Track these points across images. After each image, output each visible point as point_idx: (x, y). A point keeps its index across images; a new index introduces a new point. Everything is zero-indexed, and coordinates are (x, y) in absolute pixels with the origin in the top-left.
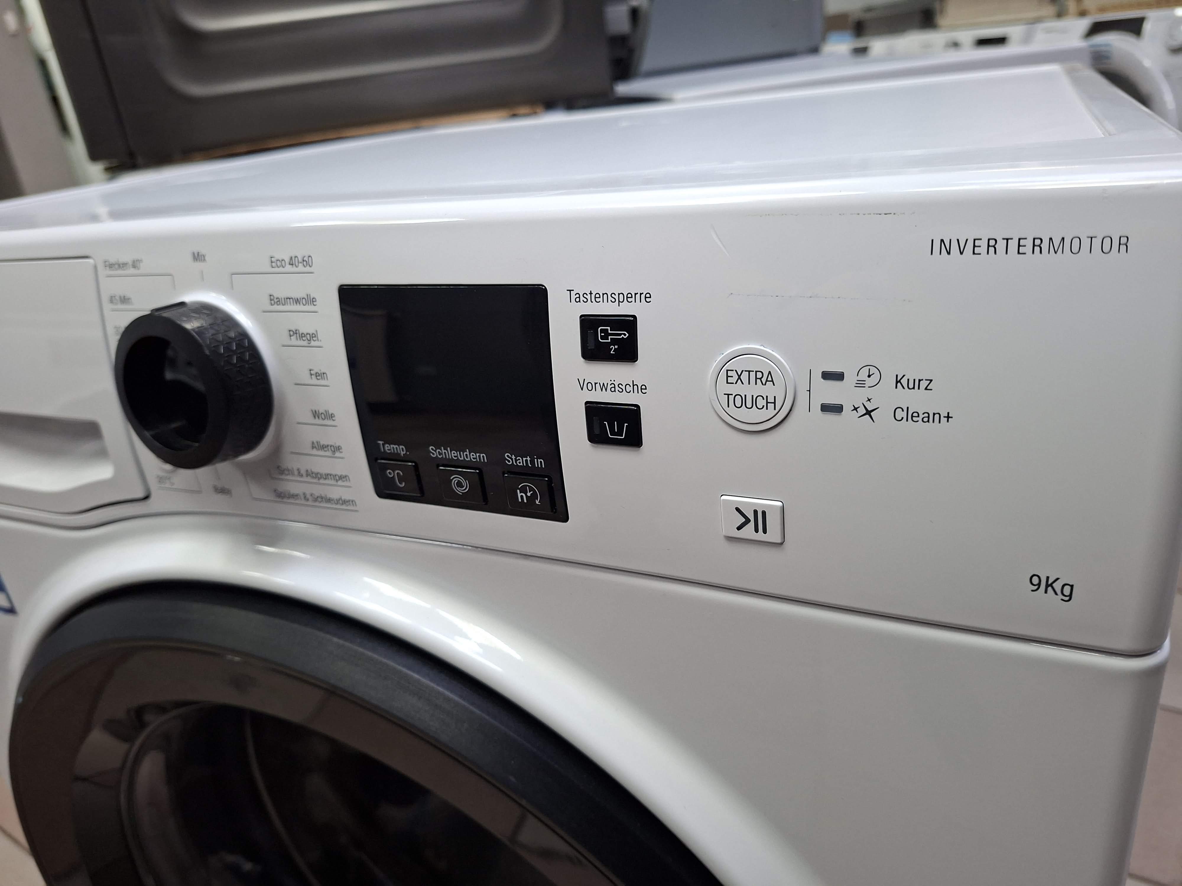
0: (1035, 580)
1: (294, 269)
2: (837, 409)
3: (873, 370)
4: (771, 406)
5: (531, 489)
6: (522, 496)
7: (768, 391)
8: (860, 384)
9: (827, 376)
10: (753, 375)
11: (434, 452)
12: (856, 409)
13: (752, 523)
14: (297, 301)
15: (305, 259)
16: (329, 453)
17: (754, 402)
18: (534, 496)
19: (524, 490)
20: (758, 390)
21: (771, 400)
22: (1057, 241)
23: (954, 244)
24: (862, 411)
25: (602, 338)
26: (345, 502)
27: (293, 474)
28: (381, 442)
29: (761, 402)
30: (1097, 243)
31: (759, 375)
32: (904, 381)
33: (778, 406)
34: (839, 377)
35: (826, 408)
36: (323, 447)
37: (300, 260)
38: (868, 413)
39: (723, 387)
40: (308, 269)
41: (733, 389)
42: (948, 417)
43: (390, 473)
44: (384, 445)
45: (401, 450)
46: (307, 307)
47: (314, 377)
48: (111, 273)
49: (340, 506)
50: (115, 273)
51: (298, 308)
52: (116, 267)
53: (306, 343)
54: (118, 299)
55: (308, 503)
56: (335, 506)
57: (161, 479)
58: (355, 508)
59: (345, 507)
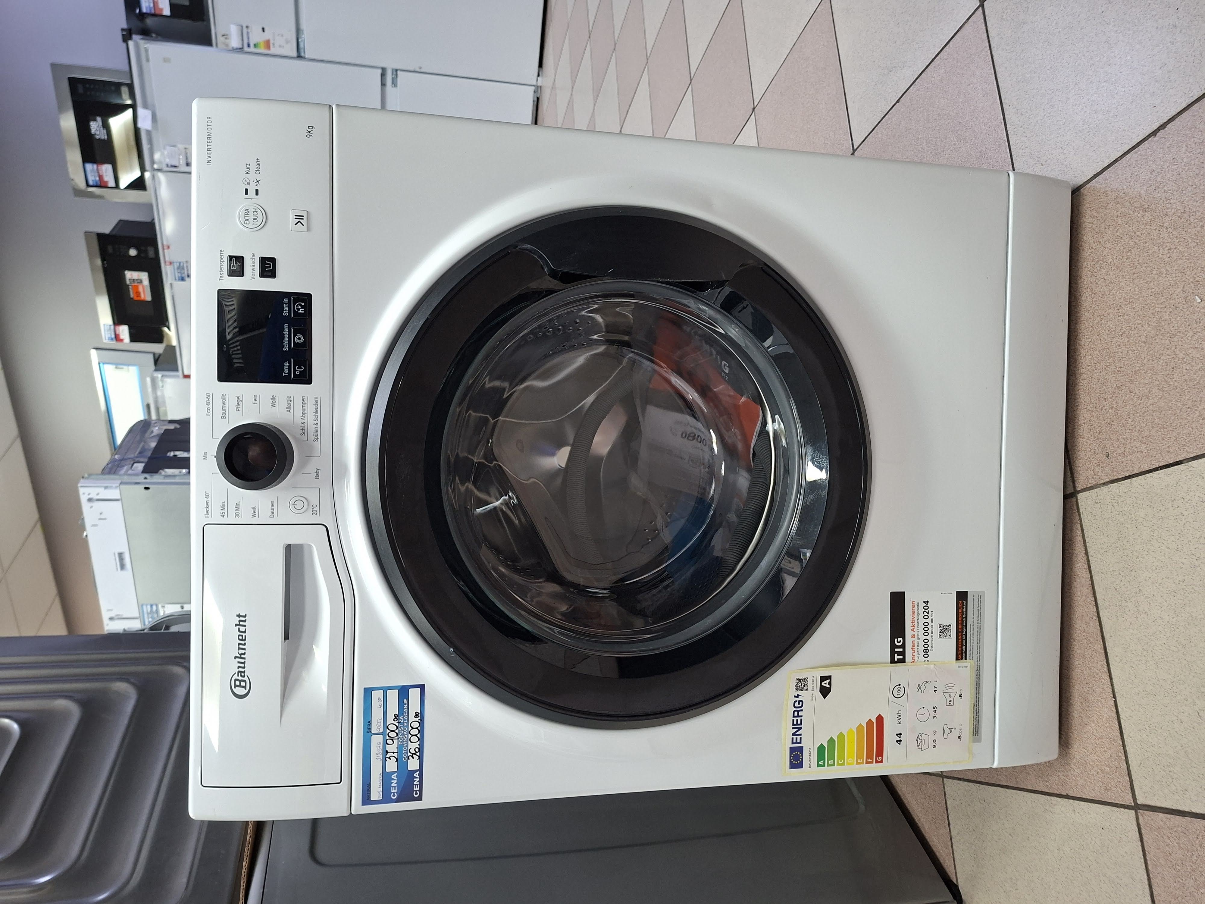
0: (309, 136)
1: (211, 403)
2: (257, 191)
3: (244, 180)
4: (256, 210)
5: (297, 306)
6: (301, 311)
7: (251, 211)
8: (249, 184)
9: (246, 193)
10: (246, 216)
11: (286, 348)
12: (257, 185)
13: (300, 220)
14: (224, 404)
15: (207, 396)
16: (292, 403)
17: (255, 215)
18: (300, 305)
19: (298, 309)
20: (251, 214)
21: (254, 210)
22: (208, 134)
23: (208, 159)
24: (257, 183)
25: (235, 268)
26: (316, 403)
27: (304, 427)
28: (284, 374)
29: (255, 213)
30: (209, 124)
31: (246, 213)
32: (247, 171)
33: (256, 208)
34: (246, 190)
35: (257, 194)
36: (289, 406)
37: (207, 399)
38: (258, 181)
39: (250, 226)
40: (211, 396)
41: (251, 222)
42: (258, 159)
43: (298, 373)
44: (285, 373)
45: (286, 364)
46: (227, 399)
47: (256, 402)
48: (210, 513)
49: (319, 406)
50: (210, 511)
51: (226, 404)
52: (208, 509)
53: (241, 403)
54: (222, 511)
55: (319, 424)
56: (319, 409)
57: (314, 512)
58: (319, 398)
59: (319, 404)
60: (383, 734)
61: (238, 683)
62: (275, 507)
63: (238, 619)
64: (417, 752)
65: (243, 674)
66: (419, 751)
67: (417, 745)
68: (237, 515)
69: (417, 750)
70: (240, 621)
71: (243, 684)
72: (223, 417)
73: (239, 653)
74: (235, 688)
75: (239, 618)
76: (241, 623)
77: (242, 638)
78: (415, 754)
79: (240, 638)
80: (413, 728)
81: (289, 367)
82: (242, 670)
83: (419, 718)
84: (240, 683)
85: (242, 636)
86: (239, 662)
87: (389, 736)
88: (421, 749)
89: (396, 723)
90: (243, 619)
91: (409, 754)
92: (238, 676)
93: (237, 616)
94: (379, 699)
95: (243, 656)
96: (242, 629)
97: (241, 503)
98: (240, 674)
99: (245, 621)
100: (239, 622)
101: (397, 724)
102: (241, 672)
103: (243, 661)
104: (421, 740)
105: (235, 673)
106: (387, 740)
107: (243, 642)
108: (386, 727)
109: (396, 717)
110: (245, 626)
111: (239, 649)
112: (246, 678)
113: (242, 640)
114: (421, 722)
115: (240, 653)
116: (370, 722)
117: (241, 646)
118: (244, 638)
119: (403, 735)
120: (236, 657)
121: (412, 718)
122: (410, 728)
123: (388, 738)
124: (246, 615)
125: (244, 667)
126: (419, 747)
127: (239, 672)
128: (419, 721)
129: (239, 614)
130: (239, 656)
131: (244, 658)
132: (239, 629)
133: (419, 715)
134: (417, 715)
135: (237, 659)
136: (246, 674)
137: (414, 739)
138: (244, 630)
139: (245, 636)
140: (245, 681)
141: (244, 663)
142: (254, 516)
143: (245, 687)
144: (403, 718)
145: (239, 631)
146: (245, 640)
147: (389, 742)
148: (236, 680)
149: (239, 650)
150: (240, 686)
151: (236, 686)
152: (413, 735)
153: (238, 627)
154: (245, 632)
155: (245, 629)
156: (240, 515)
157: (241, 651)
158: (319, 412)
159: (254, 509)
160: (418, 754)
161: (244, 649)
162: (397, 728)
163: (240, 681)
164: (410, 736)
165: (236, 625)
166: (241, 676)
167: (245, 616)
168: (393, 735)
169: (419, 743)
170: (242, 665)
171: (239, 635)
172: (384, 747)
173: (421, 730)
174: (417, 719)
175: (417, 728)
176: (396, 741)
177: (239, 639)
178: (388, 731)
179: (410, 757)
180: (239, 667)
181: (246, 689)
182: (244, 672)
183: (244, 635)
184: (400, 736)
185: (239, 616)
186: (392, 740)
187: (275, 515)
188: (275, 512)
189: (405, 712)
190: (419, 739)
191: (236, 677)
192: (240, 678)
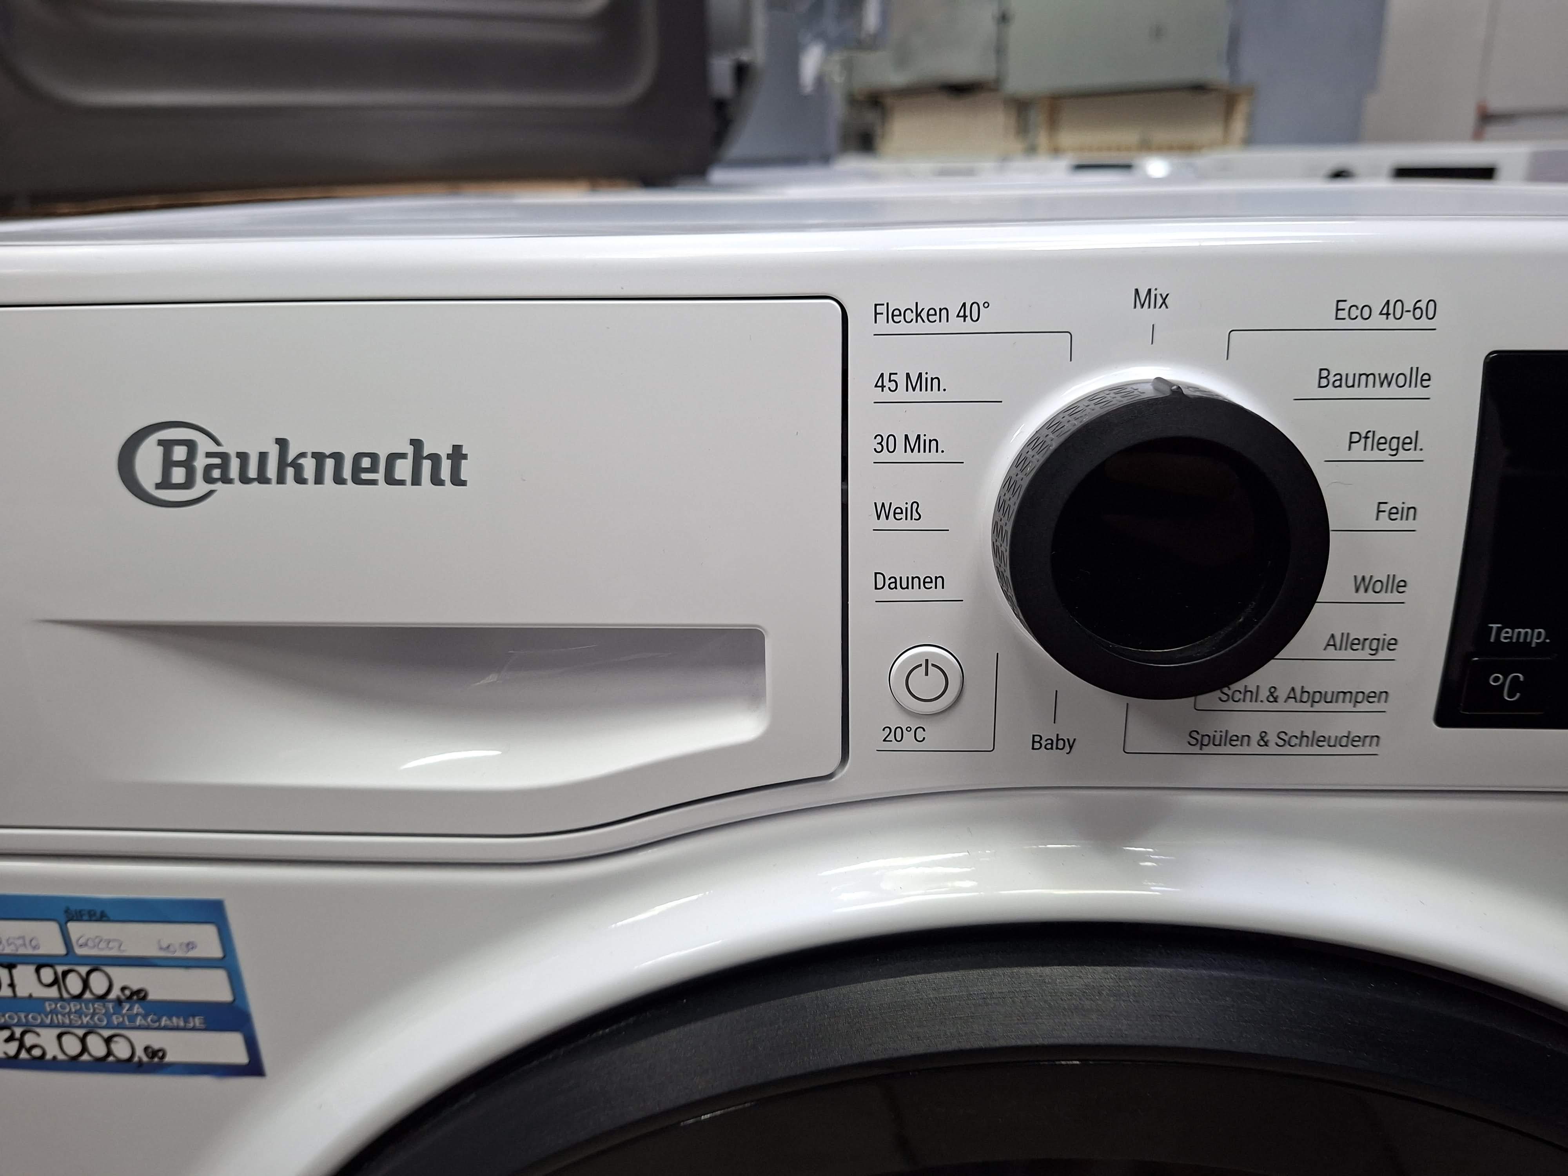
1: (1391, 323)
14: (1386, 380)
15: (1423, 305)
16: (1365, 654)
26: (1356, 741)
27: (1254, 699)
28: (1495, 626)
36: (1355, 643)
37: (1409, 306)
40: (1424, 323)
43: (1495, 679)
44: (1499, 630)
45: (1536, 636)
46: (1407, 392)
47: (1384, 516)
48: (892, 327)
49: (1338, 750)
50: (903, 327)
51: (1385, 391)
52: (910, 316)
53: (1386, 455)
54: (901, 380)
55: (1264, 750)
56: (1327, 750)
57: (893, 733)
58: (1373, 750)
59: (1350, 750)
60: (70, 956)
61: (179, 453)
62: (916, 593)
63: (444, 450)
64: (29, 1050)
65: (216, 473)
66: (35, 1058)
67: (52, 1051)
68: (884, 443)
69: (37, 1052)
70: (435, 459)
71: (178, 475)
72: (1323, 375)
73: (303, 455)
74: (161, 443)
75: (449, 456)
76: (427, 465)
77: (366, 470)
78: (22, 1045)
79: (366, 463)
80: (108, 1041)
81: (1523, 647)
82: (234, 471)
83: (145, 1059)
84: (179, 464)
85: (373, 469)
86: (263, 457)
87: (65, 974)
88: (40, 1063)
89: (115, 993)
90: (445, 472)
91: (18, 1031)
92: (209, 455)
93: (457, 448)
94: (190, 946)
95: (290, 471)
96: (403, 469)
97: (939, 457)
98: (217, 461)
99: (436, 480)
100: (430, 456)
101: (112, 996)
102: (224, 467)
103: (272, 471)
104: (73, 1064)
105: (218, 443)
106: (51, 966)
107: (347, 473)
108: (97, 964)
109: (139, 995)
110: (416, 480)
111: (319, 457)
112: (200, 487)
113: (357, 469)
114: (129, 1066)
115: (301, 461)
116: (102, 917)
117: (330, 464)
118: (364, 476)
119: (79, 1013)
120: (282, 443)
121: (142, 1039)
122: (107, 1033)
123: (60, 969)
124: (463, 483)
125: (245, 479)
126: (49, 1056)
127: (224, 456)
128: (136, 1059)
129: (465, 457)
130: (291, 457)
131: (281, 480)
132: (403, 456)
133: (156, 1060)
134: (152, 1053)
135: (277, 447)
136: (219, 486)
137: (72, 1046)
138: (398, 476)
139: (373, 482)
140: (188, 484)
141: (262, 479)
142: (881, 511)
143: (165, 483)
144: (137, 1014)
145: (393, 458)
146: (357, 480)
147: (47, 975)
148: (191, 446)
149: (315, 455)
150: (168, 464)
151: (167, 445)
152: (83, 1040)
153: (409, 450)
154: (391, 480)
155: (402, 483)
156: (885, 456)
157: (309, 466)
158: (1315, 750)
159: (913, 511)
160: (24, 1055)
161: (319, 480)
162: (103, 997)
163: (188, 464)
164: (81, 1032)
165: (417, 444)
166: (208, 468)
167: (457, 481)
168: (74, 984)
169: (61, 1057)
170: (253, 472)
171: (374, 457)
172: (26, 960)
173: (102, 1065)
174: (140, 1053)
175: (109, 1053)
176: (53, 992)
177: (358, 457)
178: (83, 970)
179: (6, 1034)
180: (243, 457)
181: (158, 486)
182: (226, 479)
183: (380, 476)
184: (74, 1006)
185: (457, 455)
186: (55, 982)
187: (886, 594)
188: (899, 594)
189: (159, 1020)
190: (75, 1058)
191: (204, 445)
192: (200, 463)
